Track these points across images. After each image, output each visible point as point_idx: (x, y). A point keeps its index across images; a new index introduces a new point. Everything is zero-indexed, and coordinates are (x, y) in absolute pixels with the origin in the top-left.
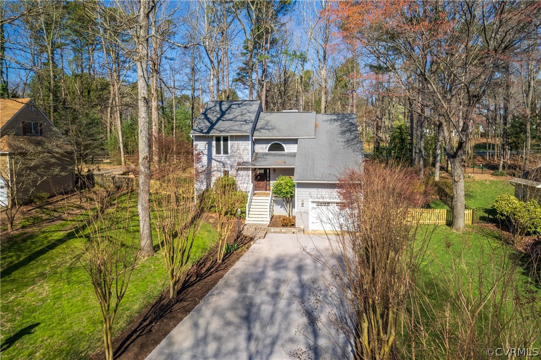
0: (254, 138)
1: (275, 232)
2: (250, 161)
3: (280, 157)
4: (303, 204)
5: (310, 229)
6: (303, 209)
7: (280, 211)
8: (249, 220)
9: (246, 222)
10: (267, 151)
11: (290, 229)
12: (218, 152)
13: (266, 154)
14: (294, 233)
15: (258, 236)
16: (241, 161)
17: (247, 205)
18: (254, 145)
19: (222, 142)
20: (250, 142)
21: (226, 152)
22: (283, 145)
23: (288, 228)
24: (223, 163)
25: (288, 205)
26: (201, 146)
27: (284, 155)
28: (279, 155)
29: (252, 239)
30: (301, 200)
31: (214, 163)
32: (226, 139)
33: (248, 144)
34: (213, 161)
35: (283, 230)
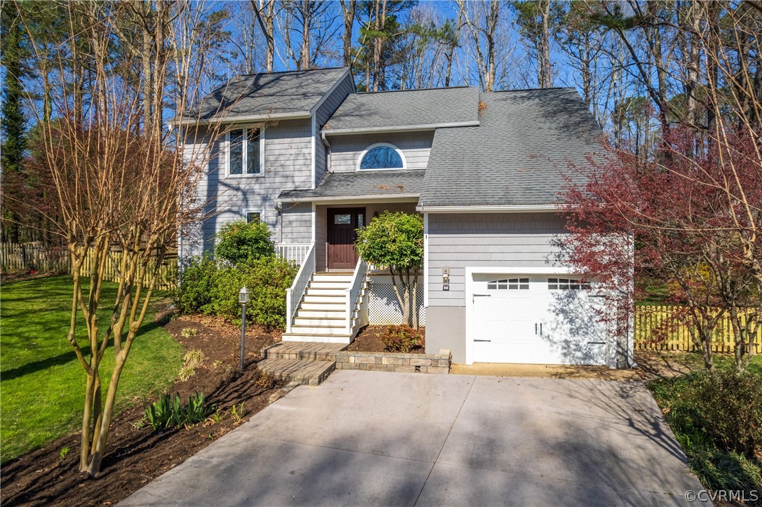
0: (324, 132)
1: (359, 367)
2: (313, 187)
3: (389, 179)
4: (446, 281)
5: (469, 361)
6: (449, 299)
7: (383, 313)
8: (295, 334)
9: (285, 339)
10: (358, 169)
11: (407, 356)
12: (236, 168)
13: (355, 175)
14: (418, 368)
16: (289, 187)
17: (289, 292)
18: (327, 153)
19: (245, 144)
20: (313, 139)
21: (254, 167)
22: (398, 151)
23: (399, 355)
24: (244, 193)
25: (407, 294)
26: (193, 153)
27: (402, 175)
29: (277, 384)
30: (440, 271)
31: (223, 195)
32: (255, 138)
33: (309, 146)
34: (221, 188)
35: (385, 361)
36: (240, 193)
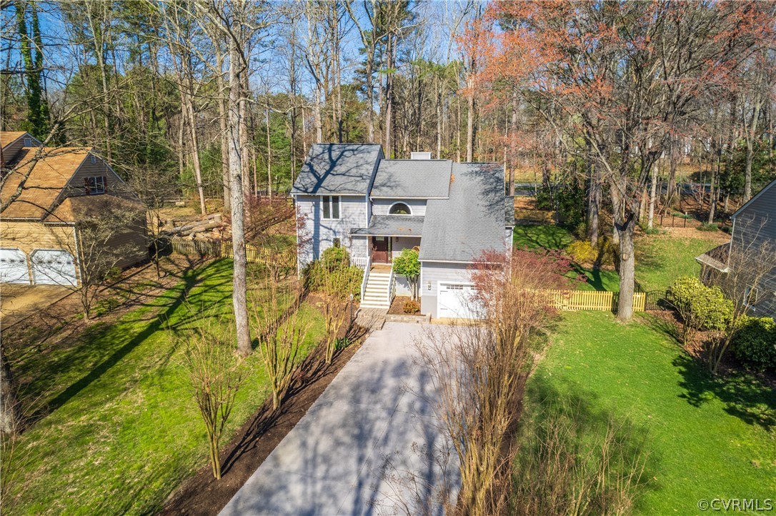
0: (371, 198)
1: (395, 321)
2: (367, 227)
3: (404, 222)
4: (430, 287)
5: (438, 317)
6: (430, 293)
7: (403, 291)
8: (364, 304)
9: (361, 306)
10: (388, 214)
11: (414, 317)
12: (327, 215)
13: (388, 218)
14: (418, 322)
15: (375, 326)
16: (355, 227)
17: (362, 286)
18: (372, 205)
19: (331, 203)
20: (366, 203)
21: (336, 215)
22: (409, 206)
23: (411, 316)
24: (334, 232)
25: (413, 285)
26: (305, 208)
27: (410, 219)
28: (403, 219)
29: (367, 330)
30: (427, 282)
31: (322, 230)
32: (336, 199)
33: (364, 206)
34: (321, 227)
35: (405, 319)
36: (331, 232)
